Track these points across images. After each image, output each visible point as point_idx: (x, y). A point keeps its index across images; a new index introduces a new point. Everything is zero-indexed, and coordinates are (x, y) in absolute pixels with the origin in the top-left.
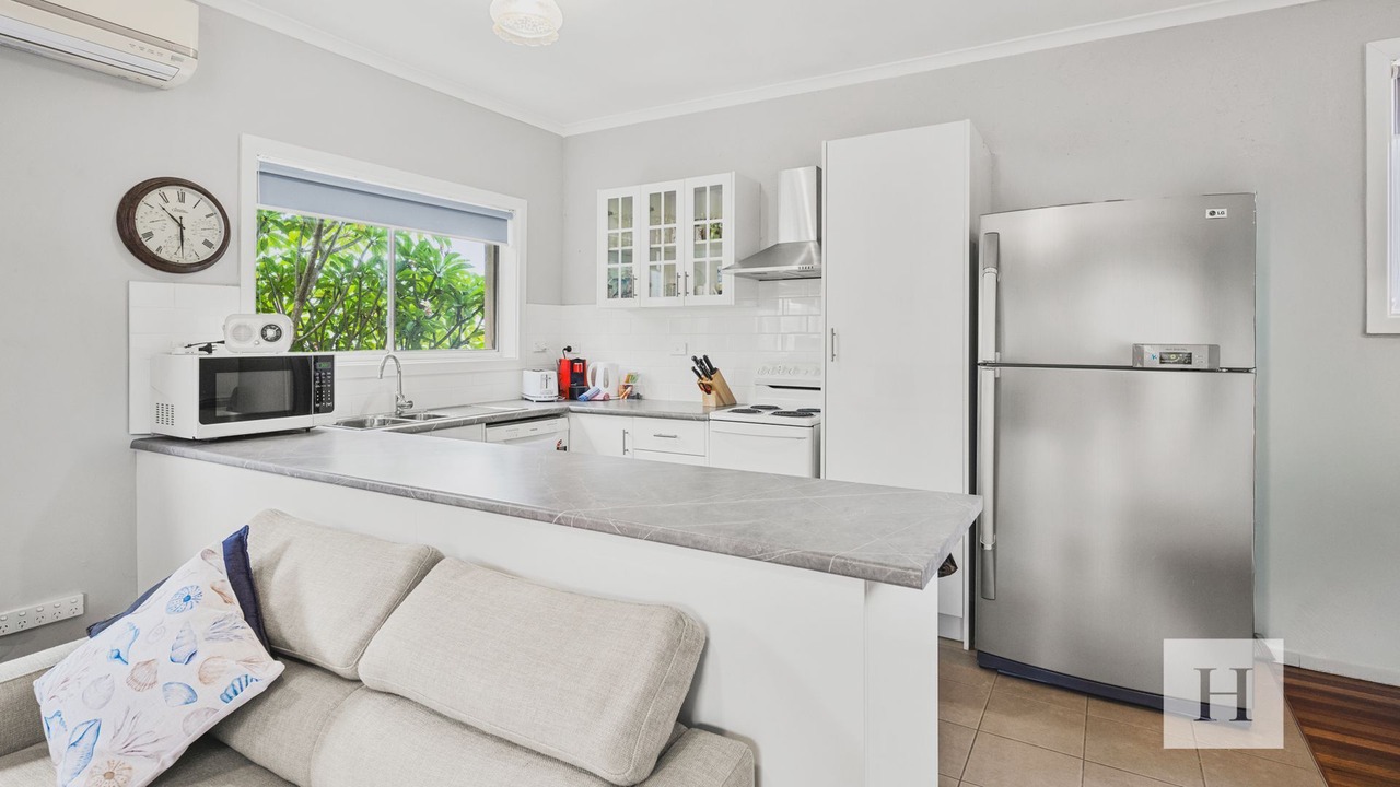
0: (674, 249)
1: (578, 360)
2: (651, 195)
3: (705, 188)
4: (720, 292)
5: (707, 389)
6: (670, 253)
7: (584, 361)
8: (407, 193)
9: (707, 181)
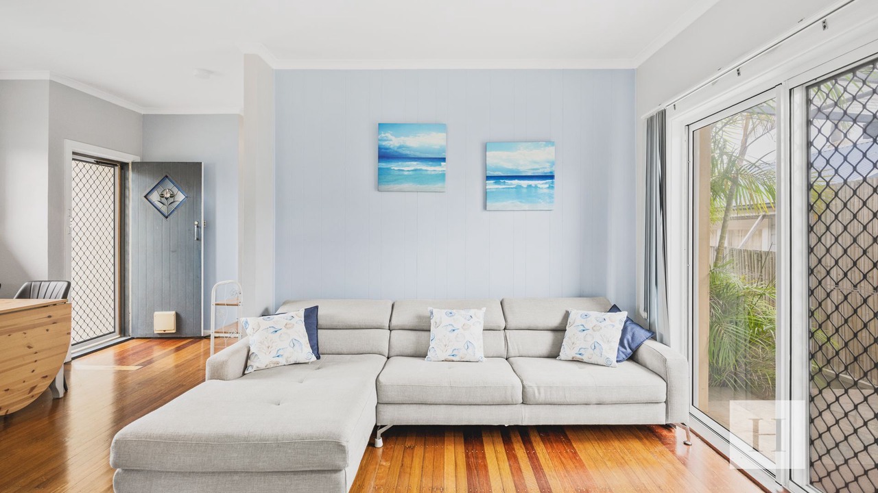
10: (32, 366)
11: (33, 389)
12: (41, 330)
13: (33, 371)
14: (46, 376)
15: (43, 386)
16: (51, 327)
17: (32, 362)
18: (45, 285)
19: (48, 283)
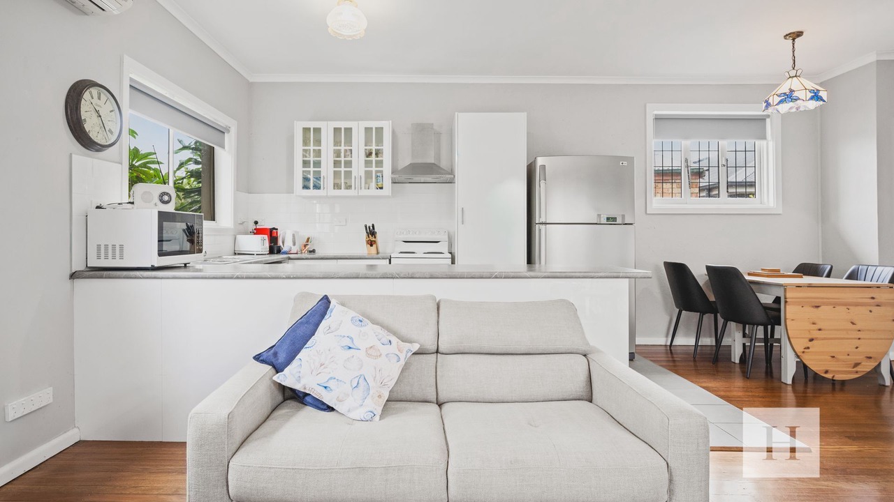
0: (351, 162)
1: (274, 228)
2: (334, 128)
3: (372, 128)
4: (381, 188)
5: (371, 243)
6: (348, 164)
7: (277, 229)
8: (194, 112)
9: (374, 124)
10: (857, 343)
11: (856, 365)
12: (864, 310)
13: (857, 348)
14: (870, 358)
15: (867, 367)
16: (875, 309)
17: (856, 339)
18: (871, 270)
19: (875, 268)
